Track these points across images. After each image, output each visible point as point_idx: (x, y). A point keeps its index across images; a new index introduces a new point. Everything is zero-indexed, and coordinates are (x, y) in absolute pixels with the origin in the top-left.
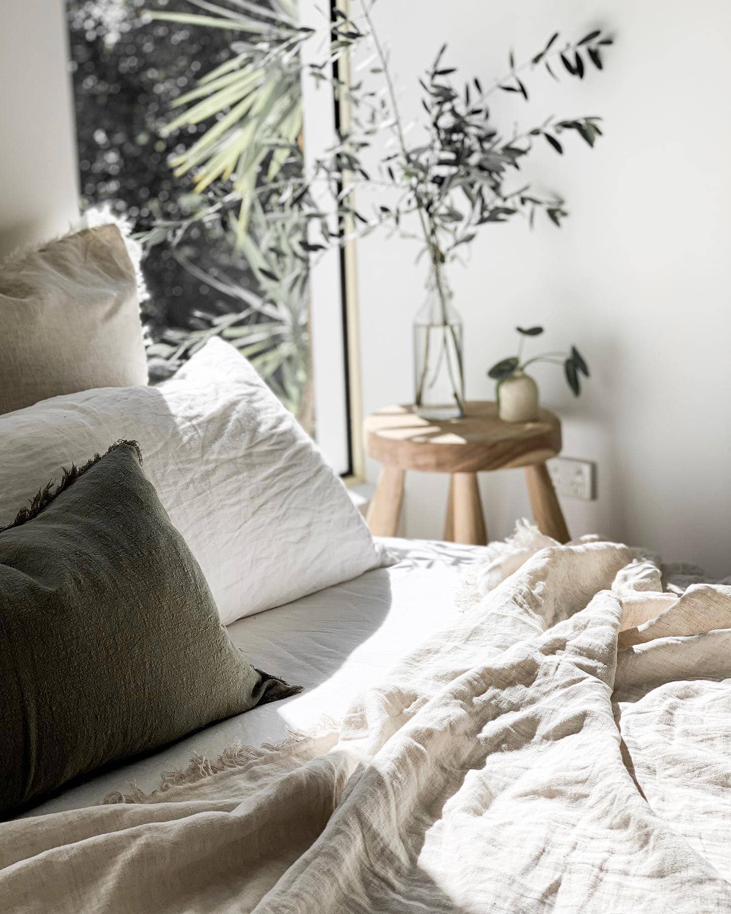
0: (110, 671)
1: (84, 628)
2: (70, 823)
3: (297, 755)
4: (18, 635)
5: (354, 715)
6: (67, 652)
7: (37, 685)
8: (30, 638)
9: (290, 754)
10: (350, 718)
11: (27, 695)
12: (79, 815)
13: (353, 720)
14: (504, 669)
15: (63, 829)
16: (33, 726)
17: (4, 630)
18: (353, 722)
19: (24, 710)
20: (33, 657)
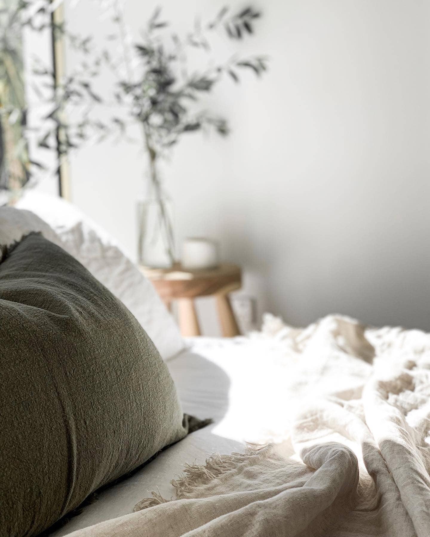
0: (120, 390)
1: (98, 350)
2: (150, 520)
3: (269, 458)
4: (51, 353)
5: (305, 420)
6: (90, 370)
7: (73, 400)
8: (61, 357)
9: (265, 456)
10: (301, 424)
11: (67, 409)
12: (155, 513)
13: (305, 425)
14: (391, 381)
15: (146, 527)
16: (74, 438)
17: (39, 348)
18: (305, 427)
19: (66, 422)
20: (66, 374)
